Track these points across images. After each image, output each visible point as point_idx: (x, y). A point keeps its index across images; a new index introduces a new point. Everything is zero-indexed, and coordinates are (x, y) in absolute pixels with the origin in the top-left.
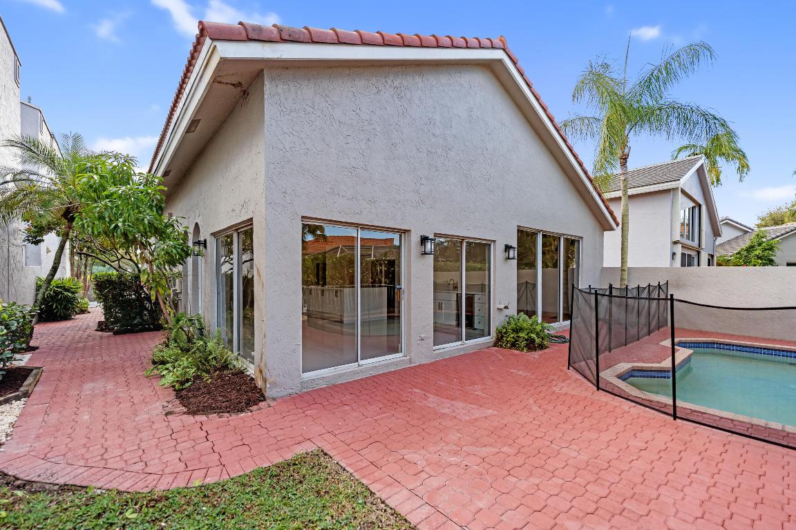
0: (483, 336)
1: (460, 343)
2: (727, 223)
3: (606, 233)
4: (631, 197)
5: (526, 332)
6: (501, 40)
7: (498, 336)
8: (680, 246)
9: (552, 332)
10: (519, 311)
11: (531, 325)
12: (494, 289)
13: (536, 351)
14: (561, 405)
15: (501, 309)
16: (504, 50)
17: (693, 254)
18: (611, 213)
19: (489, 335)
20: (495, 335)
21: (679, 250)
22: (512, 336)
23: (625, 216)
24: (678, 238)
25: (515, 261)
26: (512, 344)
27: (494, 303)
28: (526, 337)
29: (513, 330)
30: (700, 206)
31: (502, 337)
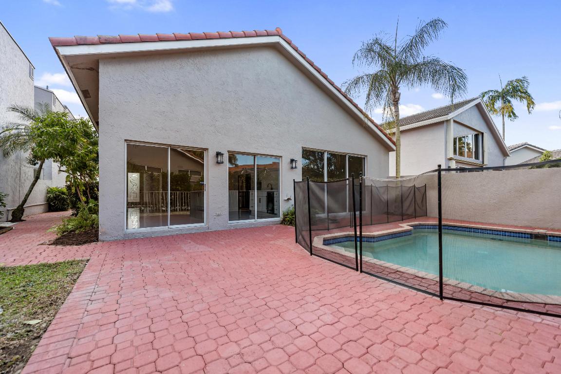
1: (252, 220)
6: (277, 31)
8: (454, 162)
12: (282, 187)
15: (287, 200)
16: (280, 36)
18: (390, 139)
19: (279, 217)
20: (283, 217)
24: (451, 156)
25: (300, 171)
27: (282, 196)
30: (482, 134)
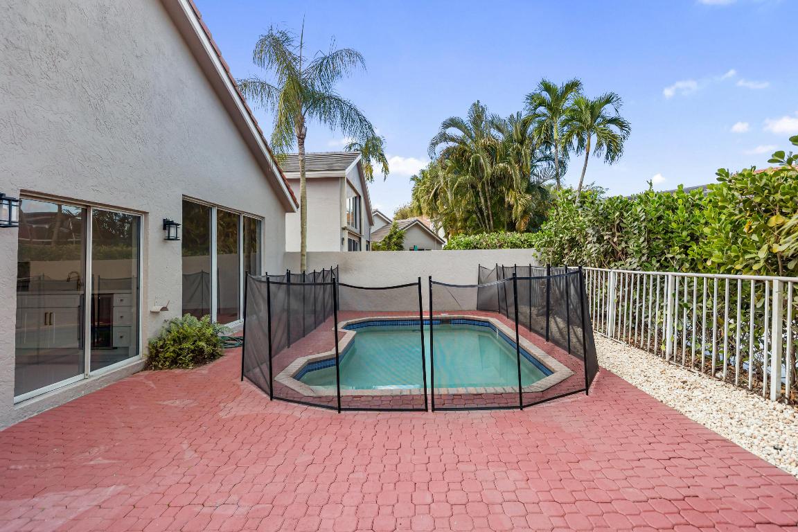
0: (127, 356)
1: (81, 376)
2: (377, 215)
3: (287, 214)
4: (308, 180)
5: (192, 340)
7: (151, 353)
8: (347, 232)
9: (228, 334)
10: (184, 312)
11: (200, 330)
12: (146, 283)
13: (205, 363)
14: (226, 436)
15: (156, 313)
17: (356, 240)
18: (292, 194)
19: (137, 353)
20: (146, 352)
21: (346, 237)
22: (172, 349)
23: (303, 198)
24: (345, 225)
25: (178, 244)
26: (172, 361)
27: (146, 303)
28: (192, 347)
29: (174, 340)
30: (360, 197)
31: (158, 352)
